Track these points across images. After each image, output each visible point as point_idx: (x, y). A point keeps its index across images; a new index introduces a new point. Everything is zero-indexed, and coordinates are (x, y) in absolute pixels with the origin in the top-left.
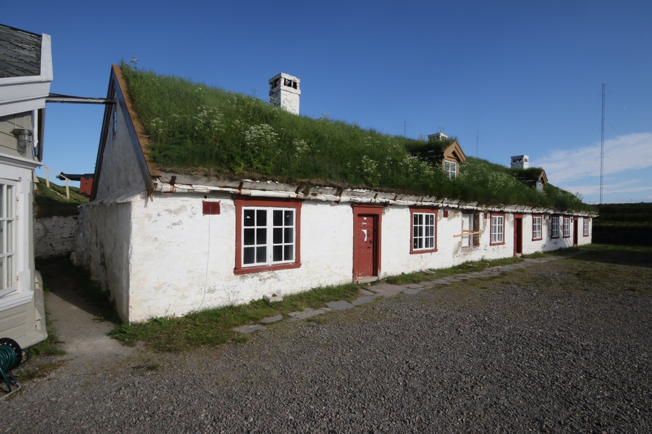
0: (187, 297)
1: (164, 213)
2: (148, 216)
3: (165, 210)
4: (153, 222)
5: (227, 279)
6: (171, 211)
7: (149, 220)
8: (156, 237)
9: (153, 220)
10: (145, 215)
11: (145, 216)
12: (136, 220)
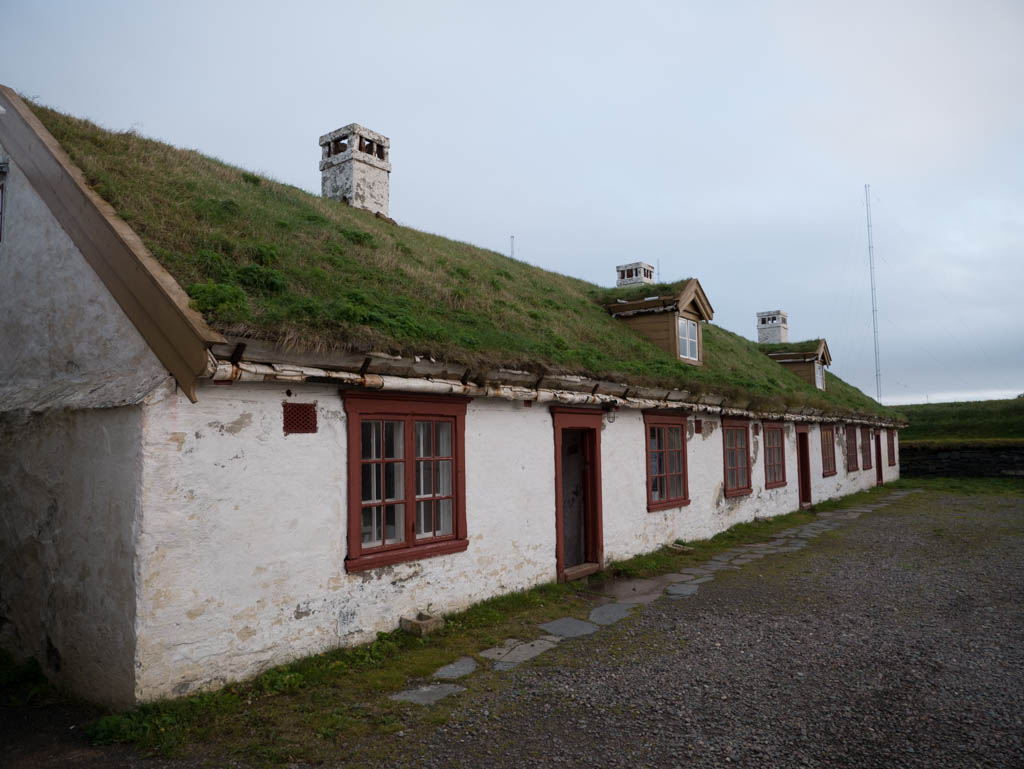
0: (254, 632)
1: (207, 432)
2: (178, 440)
3: (210, 425)
4: (186, 453)
5: (332, 584)
6: (222, 427)
7: (180, 449)
8: (191, 488)
9: (186, 447)
10: (169, 437)
11: (171, 439)
12: (152, 449)
